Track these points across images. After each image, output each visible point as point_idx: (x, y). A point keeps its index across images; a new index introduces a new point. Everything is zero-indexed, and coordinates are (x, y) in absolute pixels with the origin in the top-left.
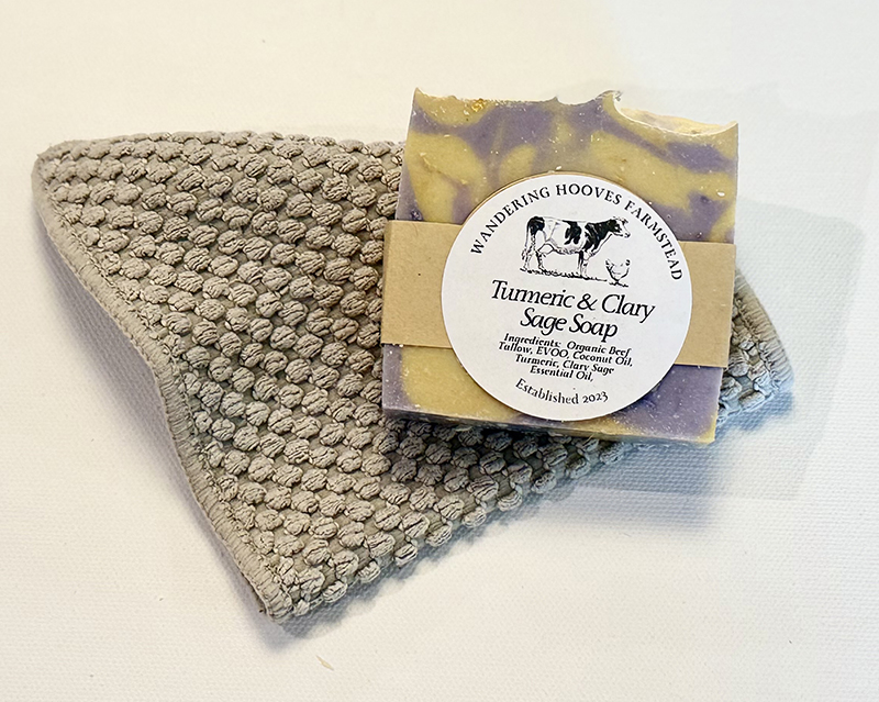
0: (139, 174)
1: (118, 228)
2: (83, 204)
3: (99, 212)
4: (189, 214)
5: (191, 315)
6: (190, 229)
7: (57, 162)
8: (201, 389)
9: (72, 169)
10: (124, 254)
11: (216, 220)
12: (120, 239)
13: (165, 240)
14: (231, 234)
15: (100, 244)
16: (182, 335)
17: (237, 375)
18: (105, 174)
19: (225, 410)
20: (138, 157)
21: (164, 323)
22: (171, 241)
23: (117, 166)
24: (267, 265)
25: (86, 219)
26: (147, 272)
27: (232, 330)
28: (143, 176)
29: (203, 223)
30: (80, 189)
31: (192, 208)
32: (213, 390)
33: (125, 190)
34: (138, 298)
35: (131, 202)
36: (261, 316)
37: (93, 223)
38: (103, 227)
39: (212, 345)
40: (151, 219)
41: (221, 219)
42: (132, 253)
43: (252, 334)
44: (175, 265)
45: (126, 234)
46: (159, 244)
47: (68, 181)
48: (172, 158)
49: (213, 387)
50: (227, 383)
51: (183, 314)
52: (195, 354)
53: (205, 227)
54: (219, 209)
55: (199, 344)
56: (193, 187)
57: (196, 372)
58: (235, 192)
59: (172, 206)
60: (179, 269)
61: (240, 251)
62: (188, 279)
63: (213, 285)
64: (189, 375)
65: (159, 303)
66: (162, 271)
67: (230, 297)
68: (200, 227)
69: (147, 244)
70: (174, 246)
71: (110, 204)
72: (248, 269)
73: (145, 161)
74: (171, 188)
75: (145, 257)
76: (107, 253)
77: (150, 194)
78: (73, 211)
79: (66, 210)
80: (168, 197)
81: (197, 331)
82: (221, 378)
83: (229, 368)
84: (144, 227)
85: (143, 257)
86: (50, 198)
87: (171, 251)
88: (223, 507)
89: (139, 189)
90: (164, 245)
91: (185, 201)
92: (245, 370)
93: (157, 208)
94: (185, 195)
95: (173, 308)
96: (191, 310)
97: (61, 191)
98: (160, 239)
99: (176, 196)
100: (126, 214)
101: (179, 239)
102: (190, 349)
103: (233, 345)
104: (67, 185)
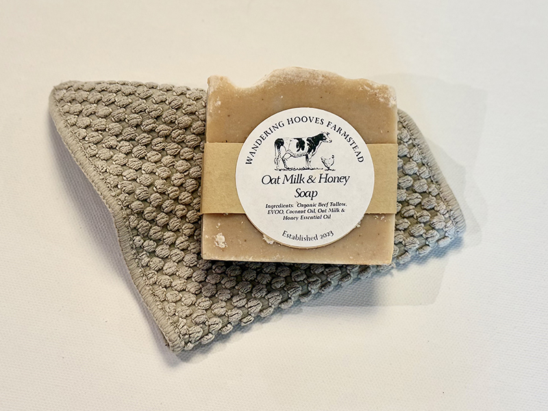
0: (111, 102)
1: (97, 131)
2: (78, 115)
3: (87, 121)
4: (137, 126)
5: (135, 183)
6: (137, 135)
7: (65, 91)
8: (138, 224)
9: (73, 96)
10: (100, 146)
11: (152, 131)
12: (97, 136)
13: (122, 140)
14: (159, 139)
15: (87, 139)
16: (129, 194)
17: (159, 216)
18: (92, 100)
19: (151, 236)
20: (111, 92)
21: (119, 187)
22: (125, 140)
23: (99, 96)
24: (178, 158)
25: (79, 124)
26: (112, 157)
27: (157, 192)
28: (113, 103)
29: (145, 132)
30: (77, 107)
31: (139, 123)
32: (145, 224)
33: (102, 110)
34: (106, 171)
35: (106, 117)
36: (174, 185)
37: (83, 126)
38: (89, 130)
39: (146, 200)
40: (116, 127)
41: (154, 130)
42: (104, 145)
43: (168, 194)
44: (127, 154)
45: (101, 134)
46: (119, 142)
47: (70, 102)
48: (130, 94)
49: (145, 223)
50: (153, 221)
51: (130, 182)
52: (136, 205)
53: (145, 134)
54: (154, 125)
55: (138, 199)
56: (141, 111)
57: (136, 215)
58: (164, 116)
59: (128, 121)
60: (129, 156)
61: (163, 149)
62: (134, 162)
63: (147, 166)
64: (132, 217)
65: (117, 175)
66: (120, 157)
67: (157, 174)
68: (143, 134)
69: (112, 141)
70: (127, 143)
71: (93, 117)
72: (167, 159)
73: (115, 95)
74: (128, 111)
75: (111, 148)
76: (90, 144)
77: (116, 113)
78: (73, 119)
79: (68, 118)
80: (126, 116)
81: (138, 192)
82: (150, 218)
83: (155, 213)
84: (112, 131)
85: (109, 148)
86: (59, 110)
87: (126, 146)
88: (148, 288)
89: (111, 110)
90: (122, 143)
91: (136, 119)
92: (164, 214)
93: (120, 121)
94: (136, 115)
95: (125, 178)
96: (135, 180)
97: (66, 107)
98: (120, 138)
99: (131, 116)
100: (102, 123)
101: (131, 139)
102: (133, 202)
103: (157, 200)
104: (69, 104)
